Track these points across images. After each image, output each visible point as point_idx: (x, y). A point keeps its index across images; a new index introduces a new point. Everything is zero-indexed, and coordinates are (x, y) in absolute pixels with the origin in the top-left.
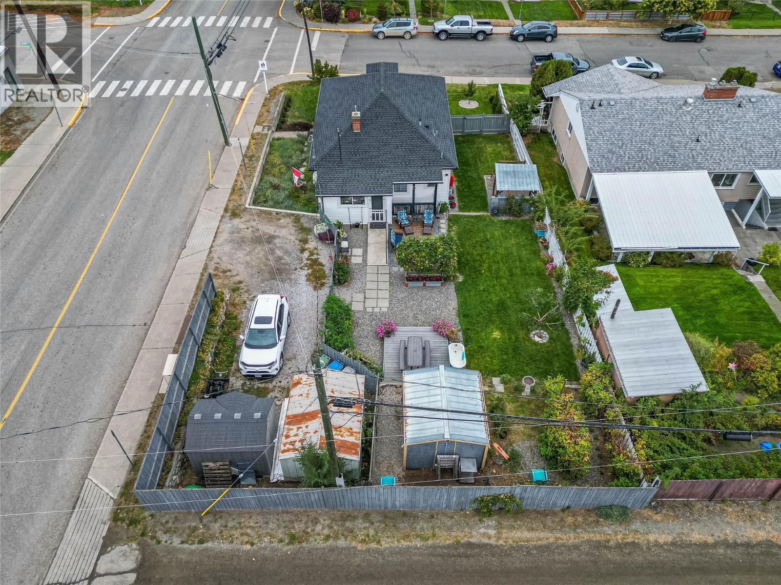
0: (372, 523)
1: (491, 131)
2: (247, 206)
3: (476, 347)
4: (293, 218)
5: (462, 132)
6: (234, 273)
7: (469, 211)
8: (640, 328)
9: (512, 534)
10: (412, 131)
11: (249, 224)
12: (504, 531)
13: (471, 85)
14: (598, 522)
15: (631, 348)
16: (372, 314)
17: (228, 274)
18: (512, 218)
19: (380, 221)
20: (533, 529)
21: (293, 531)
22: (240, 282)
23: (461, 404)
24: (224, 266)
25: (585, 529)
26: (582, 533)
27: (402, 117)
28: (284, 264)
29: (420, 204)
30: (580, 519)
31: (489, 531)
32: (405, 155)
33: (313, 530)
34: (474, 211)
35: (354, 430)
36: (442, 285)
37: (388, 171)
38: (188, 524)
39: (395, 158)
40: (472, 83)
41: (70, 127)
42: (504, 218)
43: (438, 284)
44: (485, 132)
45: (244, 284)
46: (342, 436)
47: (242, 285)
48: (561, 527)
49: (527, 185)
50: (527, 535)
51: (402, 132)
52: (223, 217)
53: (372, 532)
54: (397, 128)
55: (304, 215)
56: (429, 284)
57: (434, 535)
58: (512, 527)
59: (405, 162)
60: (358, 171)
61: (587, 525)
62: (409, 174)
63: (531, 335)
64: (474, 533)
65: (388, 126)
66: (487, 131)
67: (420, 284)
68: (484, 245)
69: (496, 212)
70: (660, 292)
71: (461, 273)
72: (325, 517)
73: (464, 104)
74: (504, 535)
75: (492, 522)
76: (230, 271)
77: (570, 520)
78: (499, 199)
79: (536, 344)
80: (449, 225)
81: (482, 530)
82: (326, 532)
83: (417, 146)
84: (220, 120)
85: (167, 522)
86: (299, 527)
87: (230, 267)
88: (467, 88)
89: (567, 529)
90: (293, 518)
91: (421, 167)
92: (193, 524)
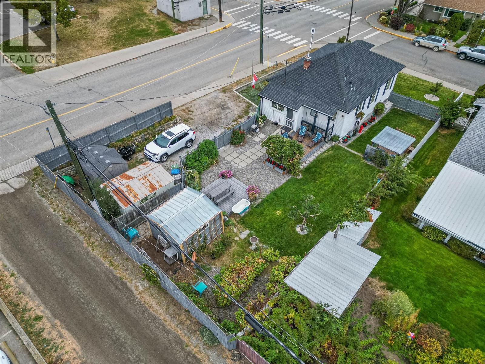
0: (101, 240)
1: (426, 117)
2: (234, 90)
3: (259, 211)
4: (247, 104)
5: (405, 109)
6: (194, 114)
7: (352, 149)
8: (344, 253)
9: (148, 298)
10: (336, 81)
11: (225, 98)
12: (147, 293)
13: (439, 85)
14: (195, 332)
15: (323, 260)
16: (231, 165)
17: (190, 113)
18: (374, 166)
19: (289, 127)
20: (160, 305)
21: (72, 218)
22: (192, 119)
23: (190, 217)
24: (192, 109)
25: (183, 329)
26: (180, 329)
27: (336, 70)
28: (219, 122)
29: (318, 128)
30: (188, 322)
31: (141, 287)
32: (322, 93)
33: (79, 224)
34: (356, 151)
35: (138, 197)
36: (283, 173)
37: (306, 98)
38: (47, 187)
39: (316, 92)
40: (441, 83)
41: (210, 33)
42: (369, 163)
43: (281, 171)
44: (422, 115)
45: (193, 121)
46: (129, 194)
47: (191, 121)
48: (174, 317)
49: (396, 147)
50: (154, 304)
51: (330, 79)
52: (218, 90)
53: (96, 244)
54: (329, 75)
55: (254, 106)
56: (276, 169)
57: (116, 267)
58: (152, 295)
59: (320, 97)
60: (290, 91)
61: (187, 328)
62: (316, 104)
63: (298, 226)
64: (134, 282)
65: (325, 72)
66: (423, 116)
67: (272, 166)
68: (336, 169)
69: (367, 156)
70: (422, 261)
71: (303, 175)
72: (89, 223)
73: (428, 97)
74: (143, 295)
75: (146, 284)
76: (193, 112)
77: (183, 318)
78: (372, 149)
79: (294, 231)
80: (329, 149)
81: (138, 284)
82: (82, 229)
83: (333, 90)
84: (261, 47)
85: (44, 181)
86: (77, 218)
87: (195, 110)
88: (435, 86)
89: (175, 321)
90: (79, 214)
91: (327, 103)
92: (49, 189)
